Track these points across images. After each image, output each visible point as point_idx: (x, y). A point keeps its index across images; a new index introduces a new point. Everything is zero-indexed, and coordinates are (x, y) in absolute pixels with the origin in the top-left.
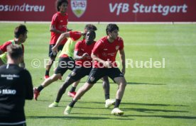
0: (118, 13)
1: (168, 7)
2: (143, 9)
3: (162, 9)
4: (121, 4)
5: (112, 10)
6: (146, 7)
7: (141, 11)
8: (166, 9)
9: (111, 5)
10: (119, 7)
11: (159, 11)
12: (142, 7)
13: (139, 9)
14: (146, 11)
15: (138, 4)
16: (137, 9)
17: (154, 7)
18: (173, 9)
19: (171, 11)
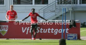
0: (27, 34)
1: (57, 30)
2: (42, 31)
3: (53, 31)
4: (29, 28)
5: (23, 32)
6: (44, 30)
7: (41, 32)
8: (56, 31)
9: (23, 28)
10: (28, 29)
11: (52, 32)
12: (41, 29)
13: (40, 31)
14: (44, 32)
15: (39, 28)
16: (39, 31)
17: (49, 29)
18: (60, 31)
19: (59, 32)
